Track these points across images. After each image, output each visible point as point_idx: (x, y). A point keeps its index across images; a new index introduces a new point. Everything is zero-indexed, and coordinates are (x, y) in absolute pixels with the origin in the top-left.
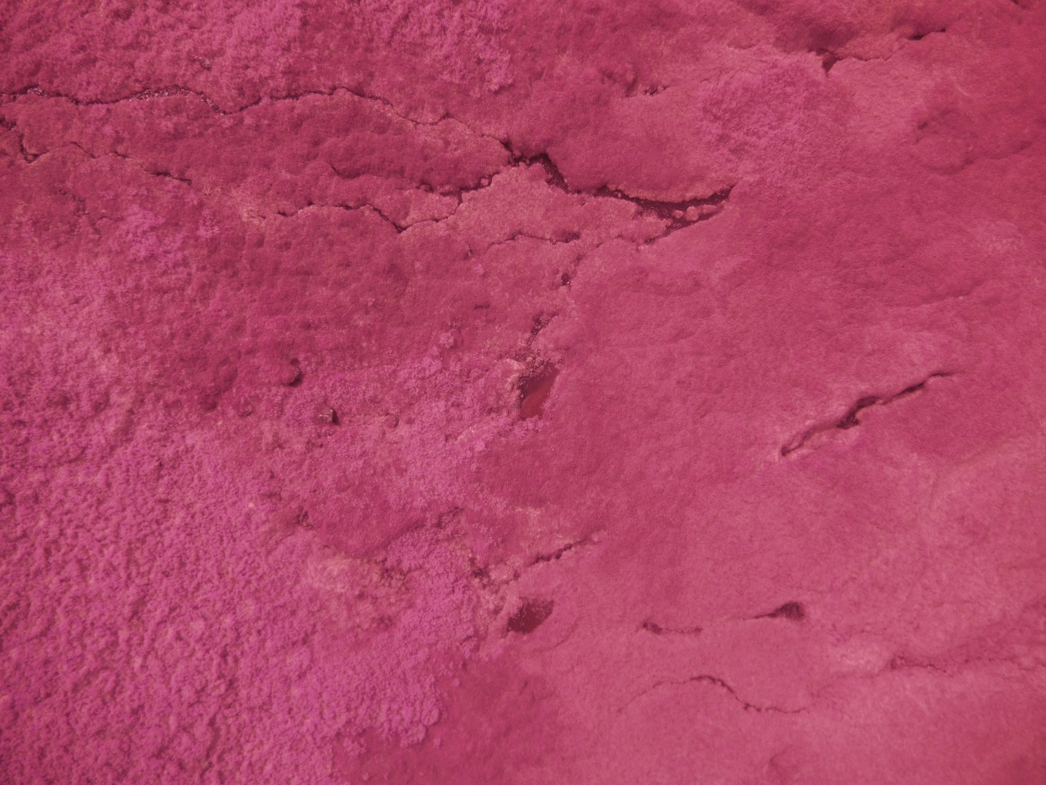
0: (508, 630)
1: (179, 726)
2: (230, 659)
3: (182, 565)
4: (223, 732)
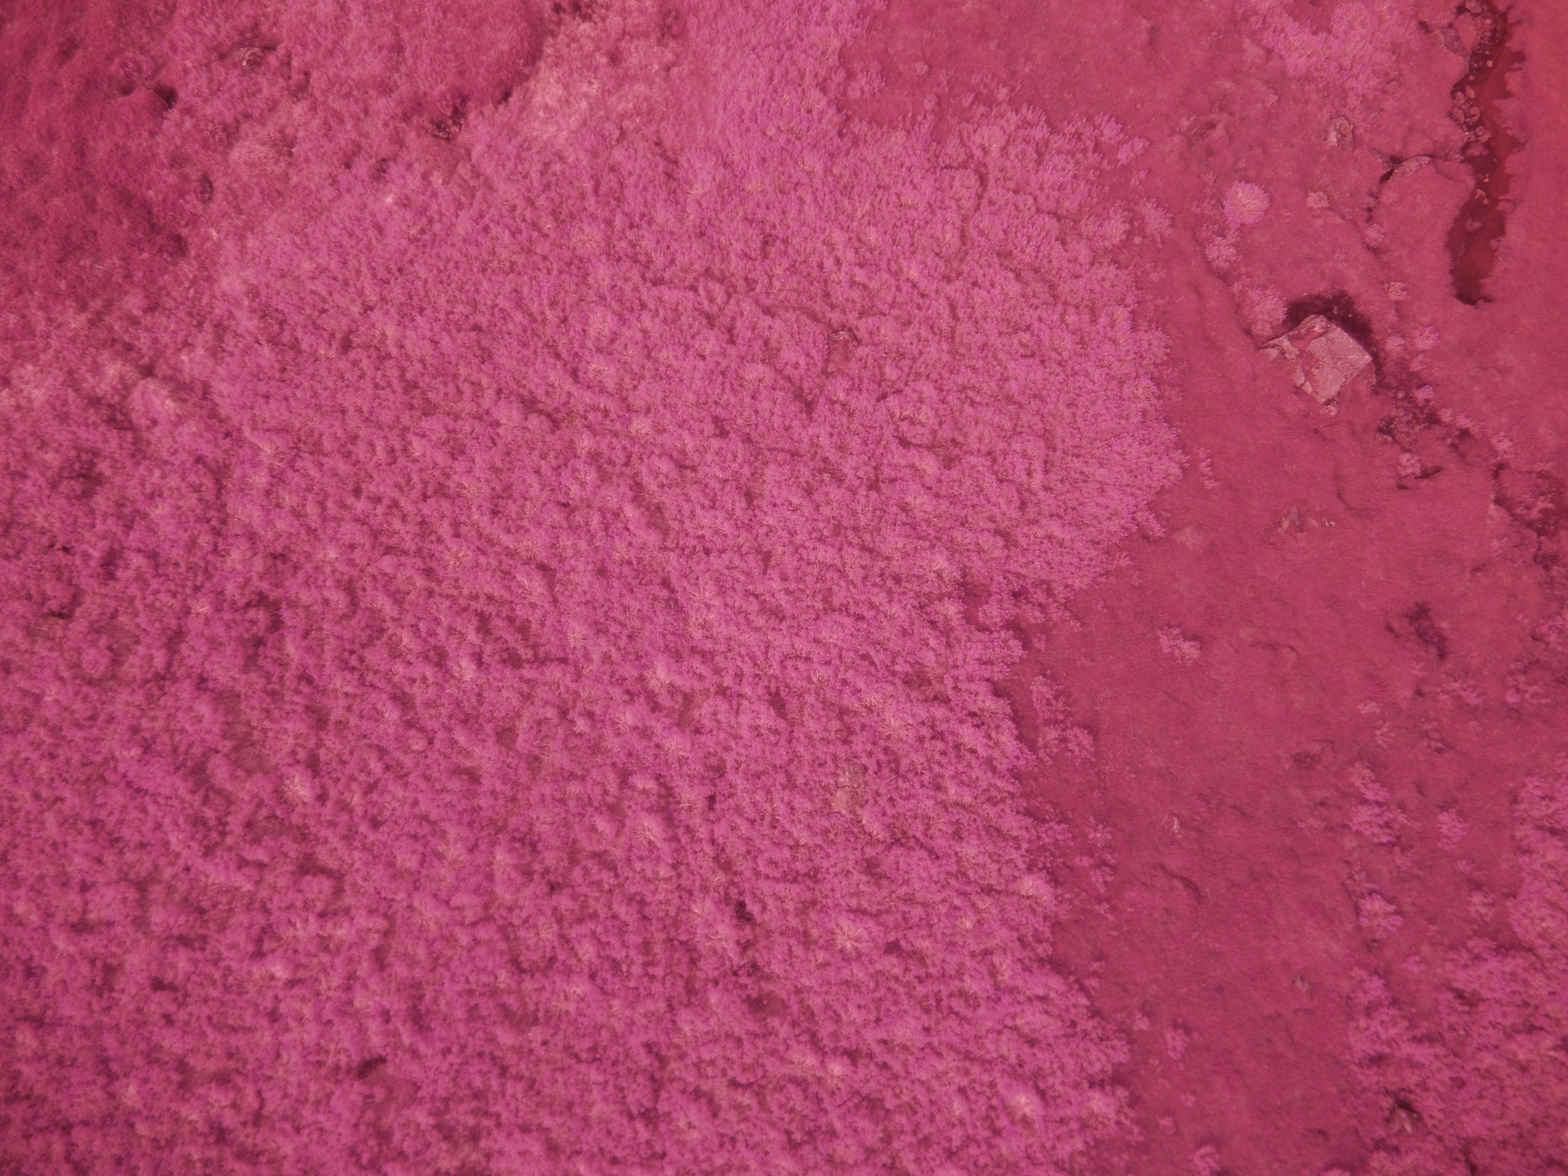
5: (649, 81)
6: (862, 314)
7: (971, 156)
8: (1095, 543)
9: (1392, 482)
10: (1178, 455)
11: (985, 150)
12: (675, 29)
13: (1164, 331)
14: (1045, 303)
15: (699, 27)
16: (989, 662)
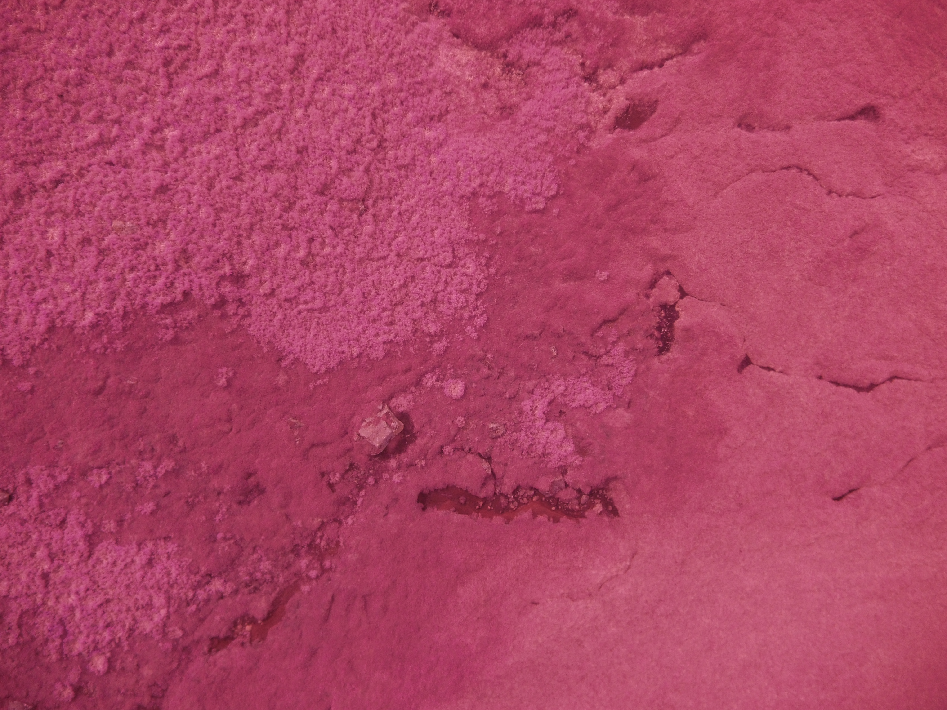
0: (615, 128)
1: (339, 168)
2: (379, 120)
3: (334, 31)
4: (376, 180)
5: (476, 104)
6: (374, 216)
7: (460, 259)
8: (274, 336)
9: (324, 470)
10: (324, 369)
11: (464, 266)
12: (504, 114)
13: (384, 357)
14: (391, 301)
15: (507, 125)
16: (201, 289)
